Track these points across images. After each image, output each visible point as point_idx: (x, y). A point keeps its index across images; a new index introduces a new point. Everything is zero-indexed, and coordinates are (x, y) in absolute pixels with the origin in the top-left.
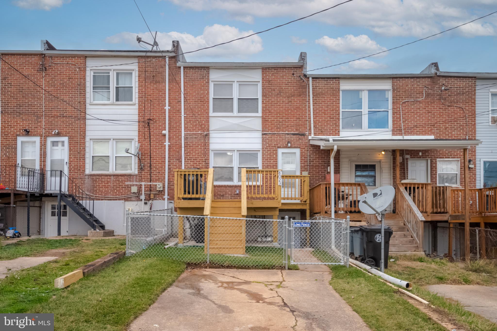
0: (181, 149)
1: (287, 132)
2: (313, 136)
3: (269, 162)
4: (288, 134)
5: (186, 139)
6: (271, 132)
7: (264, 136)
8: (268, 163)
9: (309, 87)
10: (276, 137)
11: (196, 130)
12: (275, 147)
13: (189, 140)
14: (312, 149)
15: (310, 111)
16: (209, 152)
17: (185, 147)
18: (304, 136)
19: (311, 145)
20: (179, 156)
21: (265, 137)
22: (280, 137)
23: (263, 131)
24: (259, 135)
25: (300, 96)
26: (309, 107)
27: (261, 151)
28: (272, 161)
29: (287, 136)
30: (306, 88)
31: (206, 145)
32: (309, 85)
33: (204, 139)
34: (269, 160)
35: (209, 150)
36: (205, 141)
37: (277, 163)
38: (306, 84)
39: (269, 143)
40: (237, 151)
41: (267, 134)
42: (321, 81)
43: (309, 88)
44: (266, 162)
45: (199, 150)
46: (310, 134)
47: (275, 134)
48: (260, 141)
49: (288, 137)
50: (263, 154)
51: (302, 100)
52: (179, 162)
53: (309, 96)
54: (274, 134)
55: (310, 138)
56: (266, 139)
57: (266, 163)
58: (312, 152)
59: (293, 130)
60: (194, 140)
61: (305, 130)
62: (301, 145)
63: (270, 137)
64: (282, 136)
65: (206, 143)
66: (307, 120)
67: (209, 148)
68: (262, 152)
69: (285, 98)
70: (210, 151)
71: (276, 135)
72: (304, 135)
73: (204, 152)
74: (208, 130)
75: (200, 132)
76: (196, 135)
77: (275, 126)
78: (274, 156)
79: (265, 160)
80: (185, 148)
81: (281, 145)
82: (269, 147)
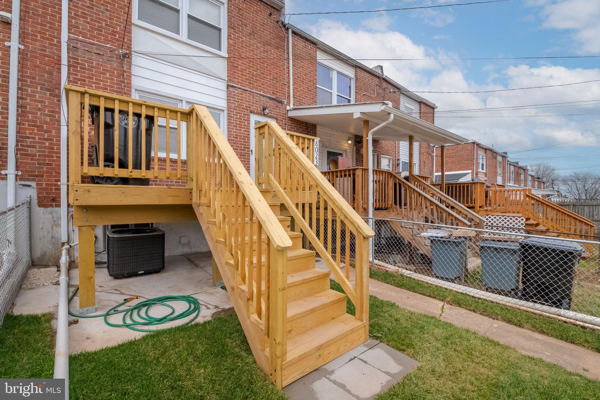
0: (60, 69)
1: (262, 93)
2: (292, 106)
3: (239, 130)
4: (263, 96)
5: (72, 49)
6: (241, 85)
7: (232, 89)
8: (236, 132)
9: (288, 41)
10: (249, 96)
11: (101, 39)
12: (247, 110)
13: (80, 53)
14: (290, 124)
15: (289, 73)
16: (131, 91)
17: (69, 66)
18: (282, 104)
19: (289, 118)
20: (51, 82)
21: (233, 92)
22: (253, 97)
23: (229, 80)
24: (223, 86)
25: (277, 48)
26: (288, 68)
27: (226, 112)
28: (243, 129)
29: (262, 98)
30: (283, 41)
31: (123, 75)
32: (288, 38)
33: (122, 64)
34: (239, 127)
35: (130, 88)
36: (123, 68)
37: (249, 135)
38: (284, 36)
39: (239, 101)
40: (187, 102)
41: (236, 87)
42: (299, 39)
43: (288, 44)
44: (234, 130)
45: (107, 82)
46: (289, 103)
47: (247, 91)
48: (224, 95)
49: (264, 101)
50: (229, 117)
51: (280, 55)
52: (51, 95)
53: (288, 53)
54: (245, 90)
55: (288, 108)
56: (234, 95)
57: (234, 132)
58: (291, 128)
59: (269, 92)
60: (95, 57)
61: (283, 97)
62: (278, 115)
63: (241, 94)
64: (256, 96)
65: (124, 71)
66: (285, 85)
67: (130, 84)
68: (228, 114)
69: (259, 43)
70: (133, 91)
71: (249, 94)
72: (281, 102)
73: (119, 88)
74: (128, 47)
75: (108, 46)
76: (100, 50)
77: (247, 79)
78: (245, 123)
79: (233, 126)
80: (69, 70)
81: (255, 109)
82: (239, 108)
